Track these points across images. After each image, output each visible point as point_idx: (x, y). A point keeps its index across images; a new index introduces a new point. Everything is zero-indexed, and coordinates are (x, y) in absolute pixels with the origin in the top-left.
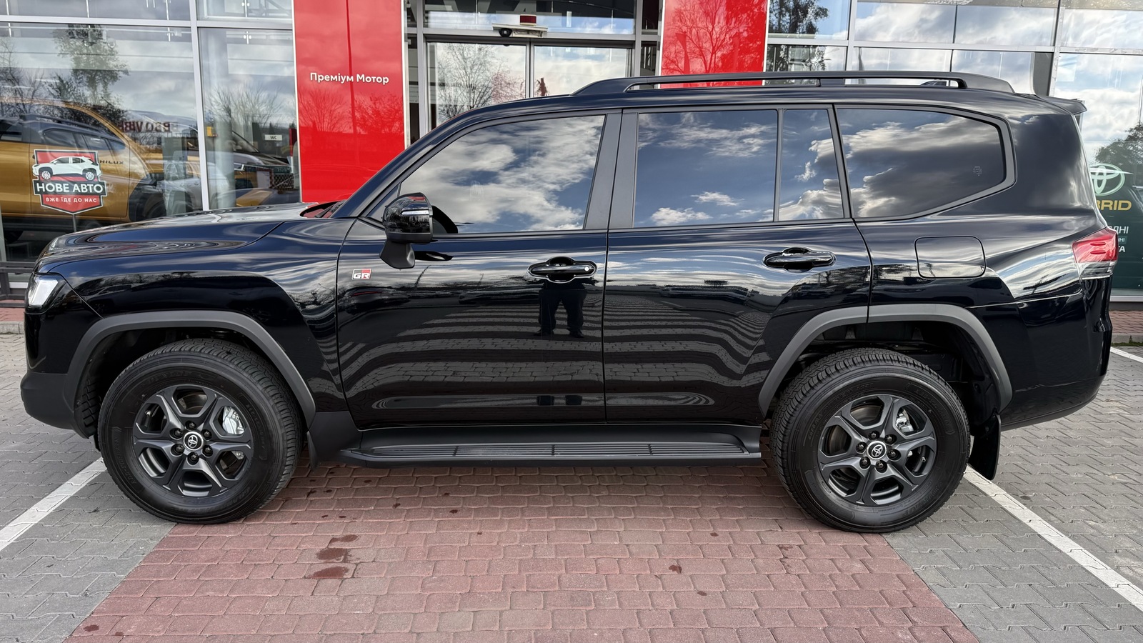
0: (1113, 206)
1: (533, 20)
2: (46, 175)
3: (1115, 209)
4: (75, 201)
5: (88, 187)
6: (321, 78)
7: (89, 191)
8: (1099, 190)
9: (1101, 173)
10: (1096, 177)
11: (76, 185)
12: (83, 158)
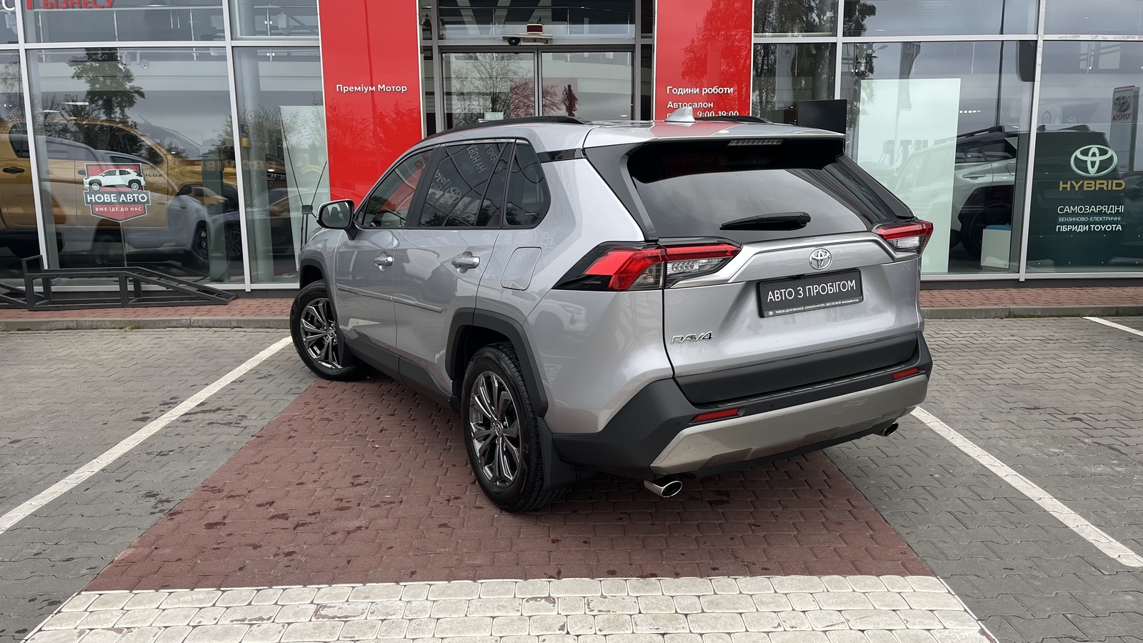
0: (1107, 186)
1: (539, 29)
2: (96, 187)
3: (1110, 189)
4: (122, 210)
5: (134, 197)
6: (346, 89)
7: (134, 200)
8: (1092, 171)
9: (1094, 155)
10: (1089, 159)
11: (122, 195)
12: (128, 170)
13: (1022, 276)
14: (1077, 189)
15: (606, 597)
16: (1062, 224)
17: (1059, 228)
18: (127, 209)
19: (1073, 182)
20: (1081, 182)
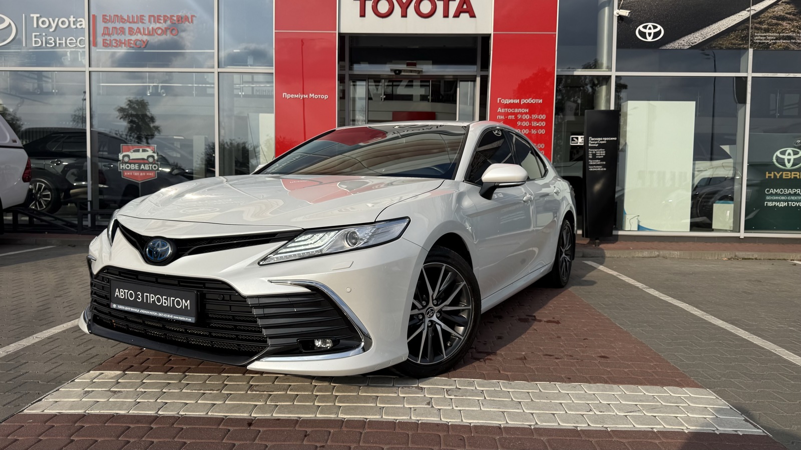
1: (415, 65)
2: (126, 159)
4: (141, 174)
5: (149, 167)
6: (289, 96)
8: (789, 166)
9: (789, 154)
10: (786, 157)
11: (142, 165)
12: (148, 149)
13: (742, 234)
14: (778, 177)
15: (460, 389)
16: (769, 201)
17: (767, 204)
18: (144, 174)
19: (776, 173)
20: (781, 173)
